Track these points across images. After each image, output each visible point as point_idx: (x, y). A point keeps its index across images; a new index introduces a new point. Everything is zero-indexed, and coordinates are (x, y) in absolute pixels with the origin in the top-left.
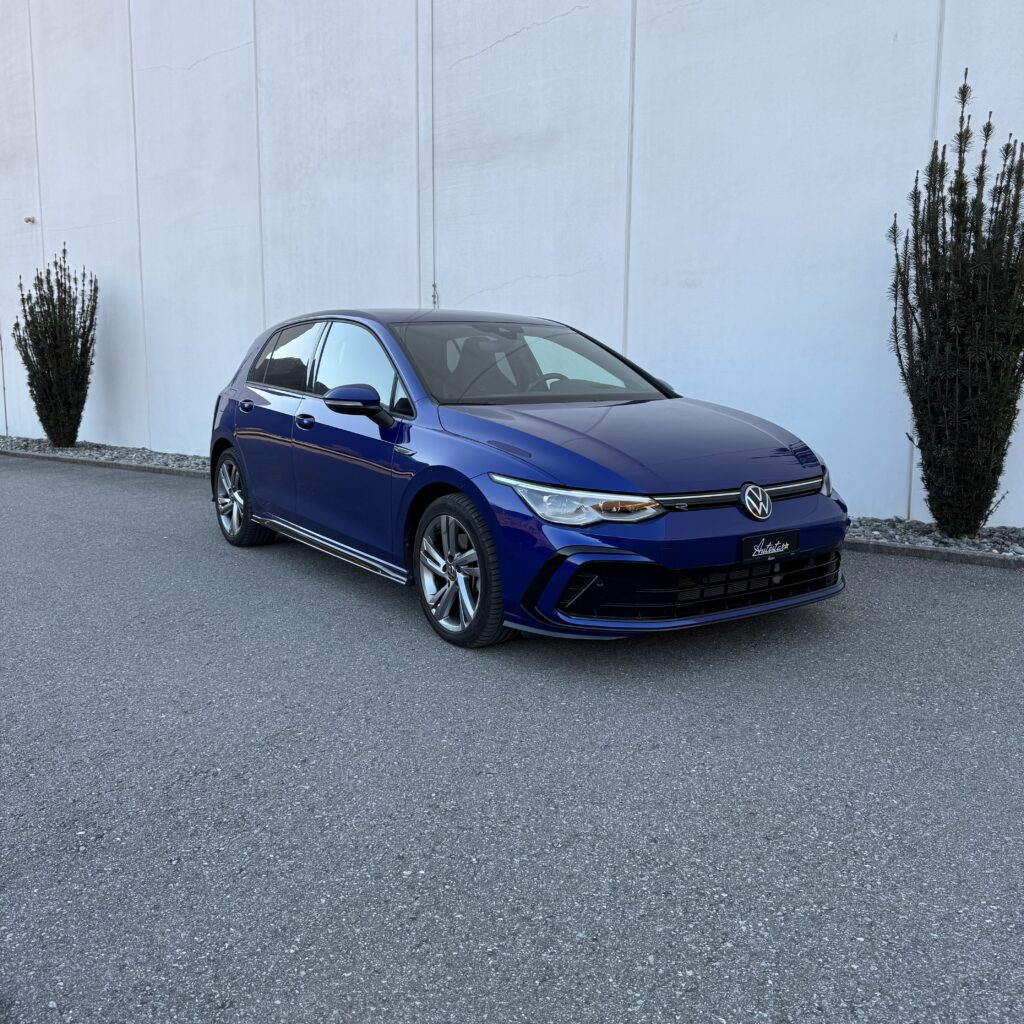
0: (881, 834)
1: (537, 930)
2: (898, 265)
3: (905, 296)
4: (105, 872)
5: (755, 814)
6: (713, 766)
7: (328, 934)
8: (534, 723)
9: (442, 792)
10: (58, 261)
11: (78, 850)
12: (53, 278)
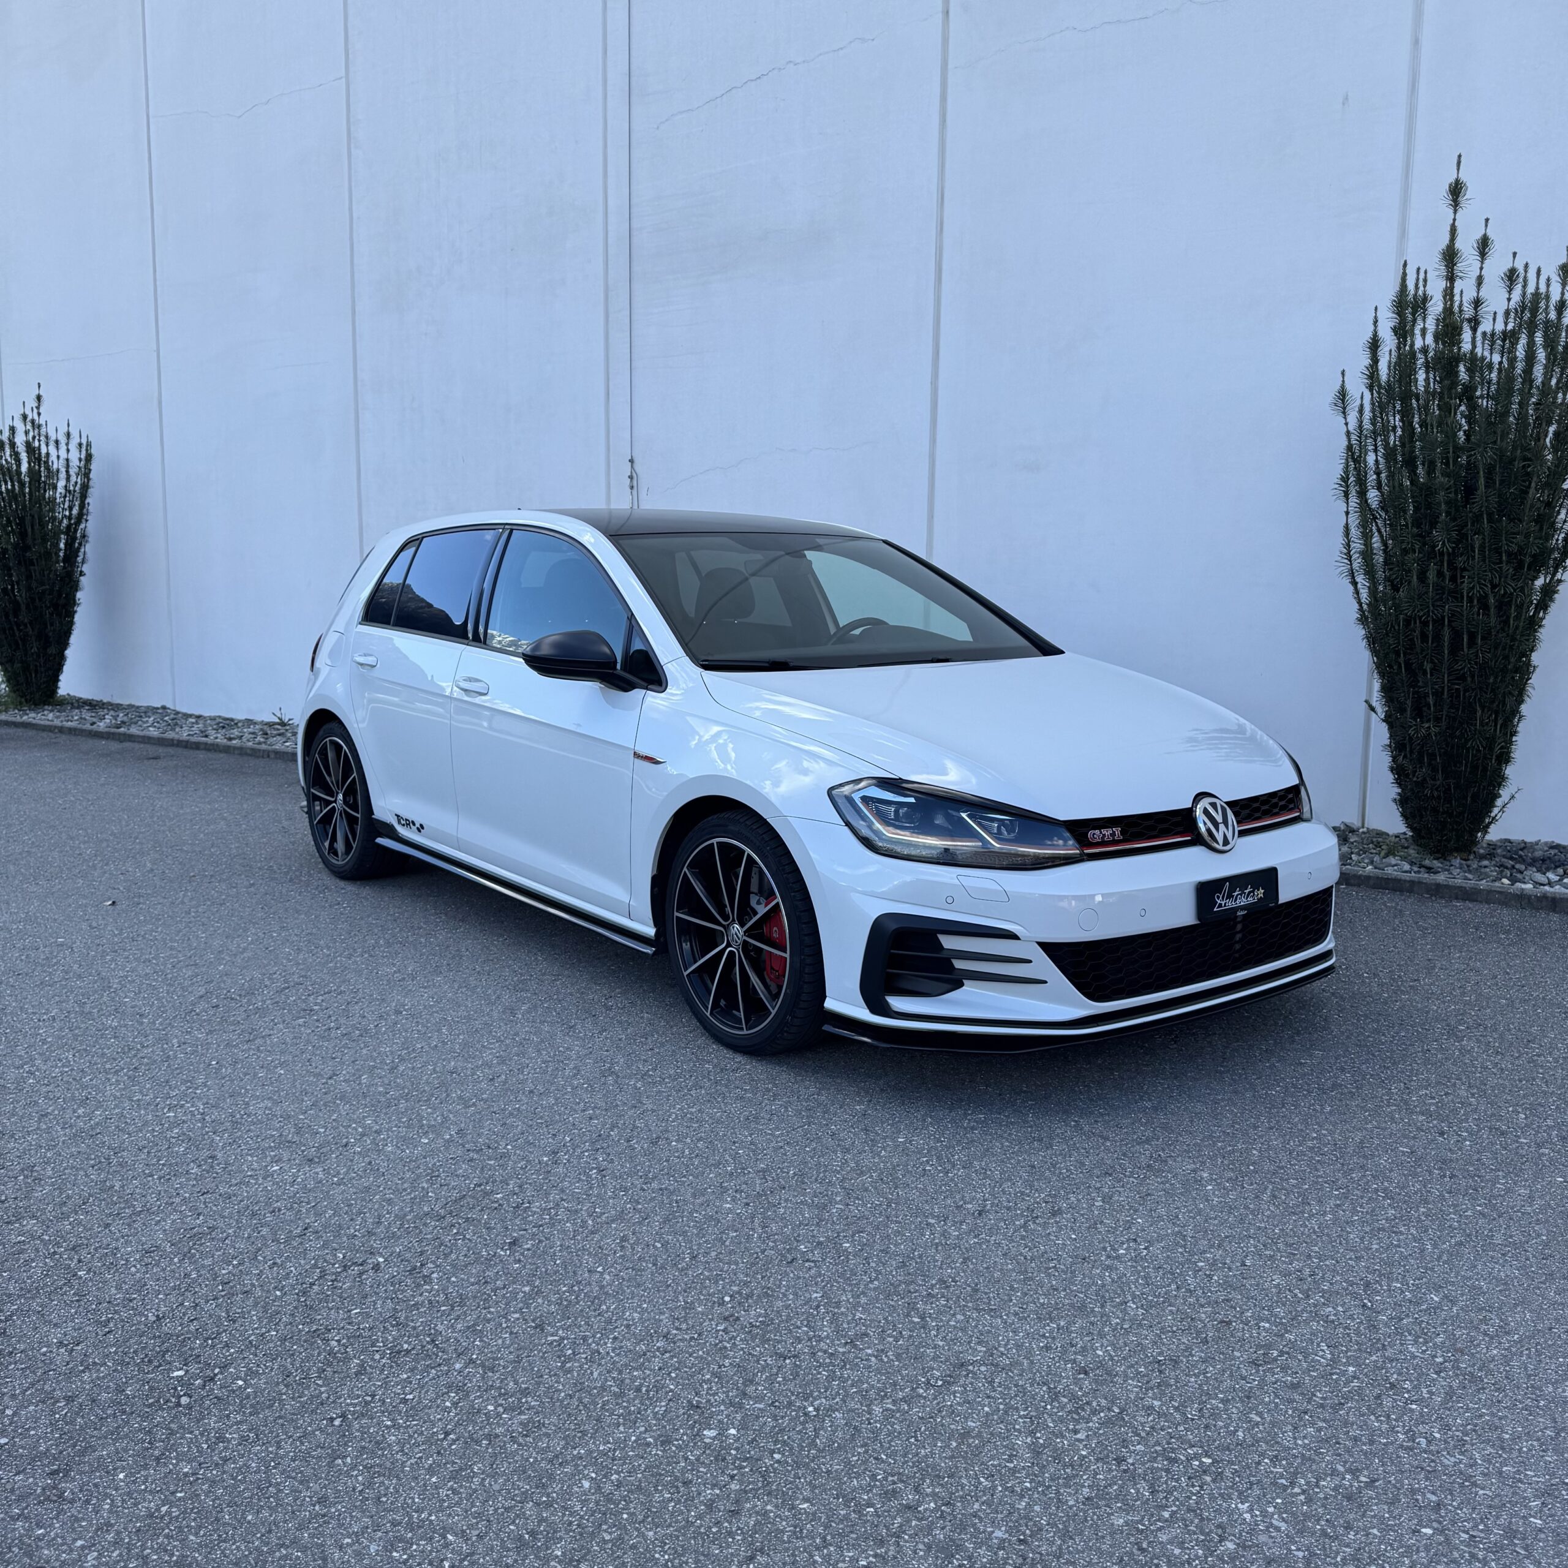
0: (1424, 1352)
1: (930, 1528)
2: (1350, 448)
3: (1362, 494)
4: (229, 1441)
5: (1229, 1323)
6: (1151, 1243)
7: (605, 1542)
8: (862, 1173)
9: (739, 1293)
10: (28, 412)
11: (179, 1405)
12: (20, 439)
